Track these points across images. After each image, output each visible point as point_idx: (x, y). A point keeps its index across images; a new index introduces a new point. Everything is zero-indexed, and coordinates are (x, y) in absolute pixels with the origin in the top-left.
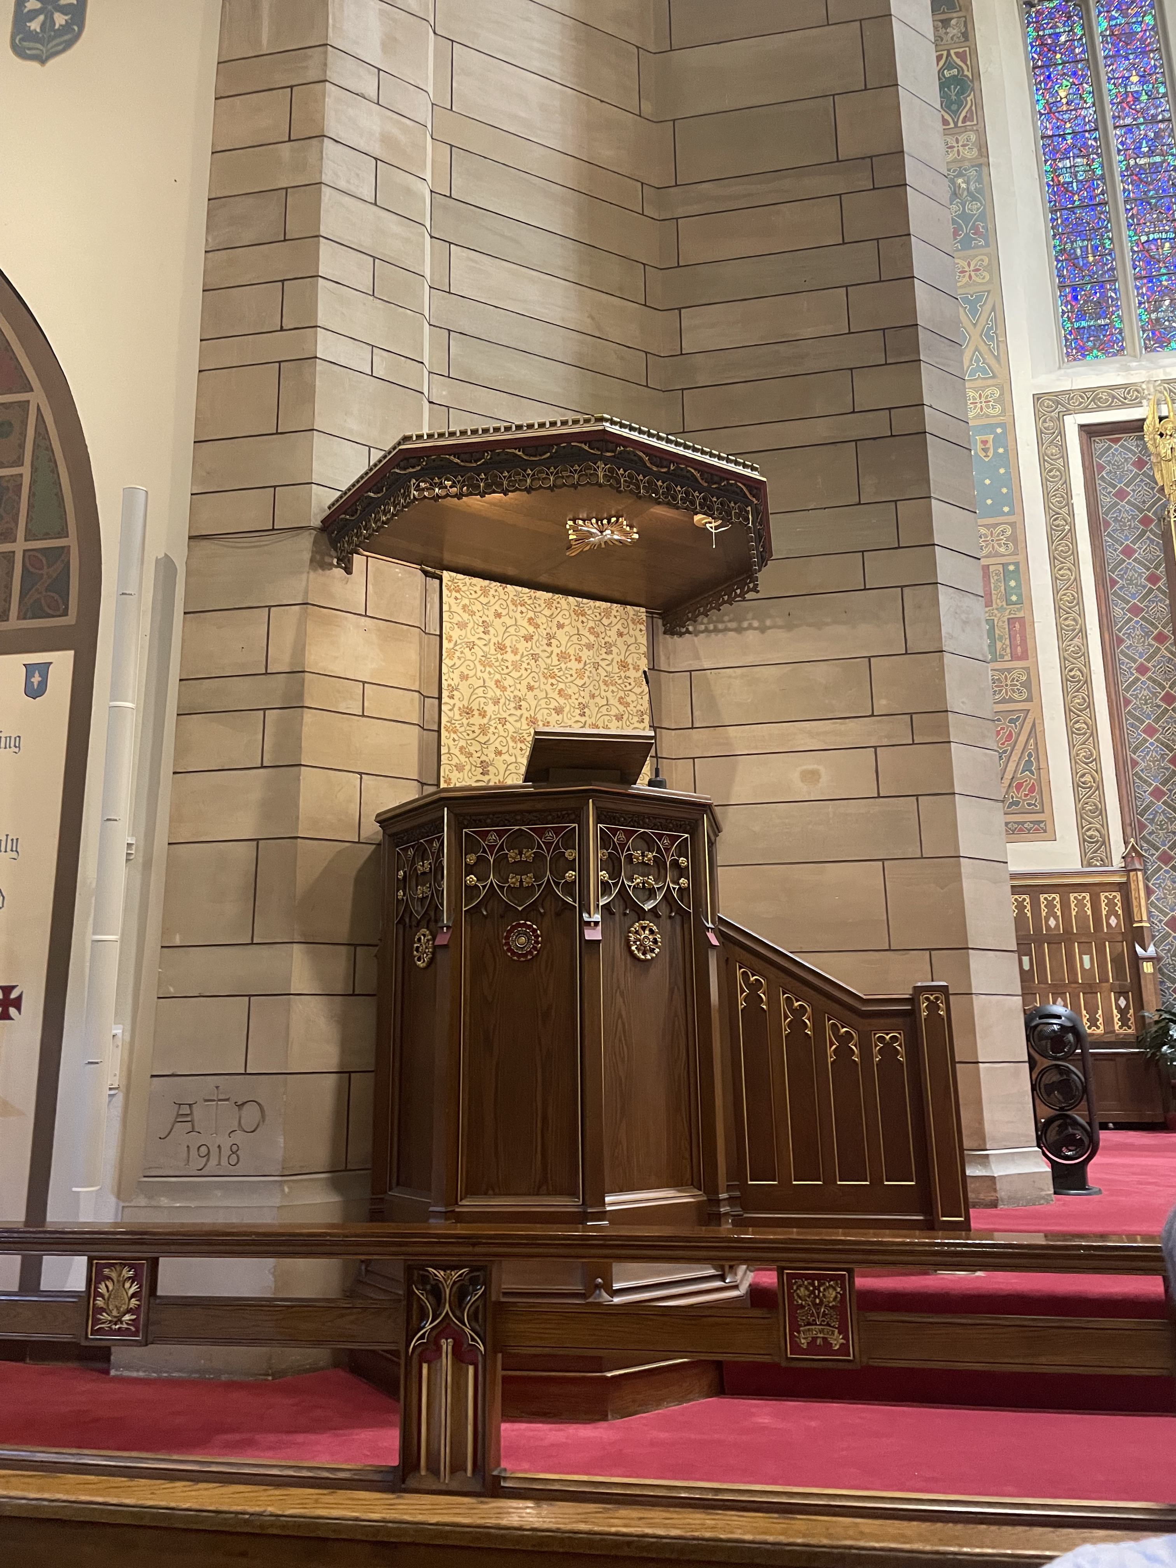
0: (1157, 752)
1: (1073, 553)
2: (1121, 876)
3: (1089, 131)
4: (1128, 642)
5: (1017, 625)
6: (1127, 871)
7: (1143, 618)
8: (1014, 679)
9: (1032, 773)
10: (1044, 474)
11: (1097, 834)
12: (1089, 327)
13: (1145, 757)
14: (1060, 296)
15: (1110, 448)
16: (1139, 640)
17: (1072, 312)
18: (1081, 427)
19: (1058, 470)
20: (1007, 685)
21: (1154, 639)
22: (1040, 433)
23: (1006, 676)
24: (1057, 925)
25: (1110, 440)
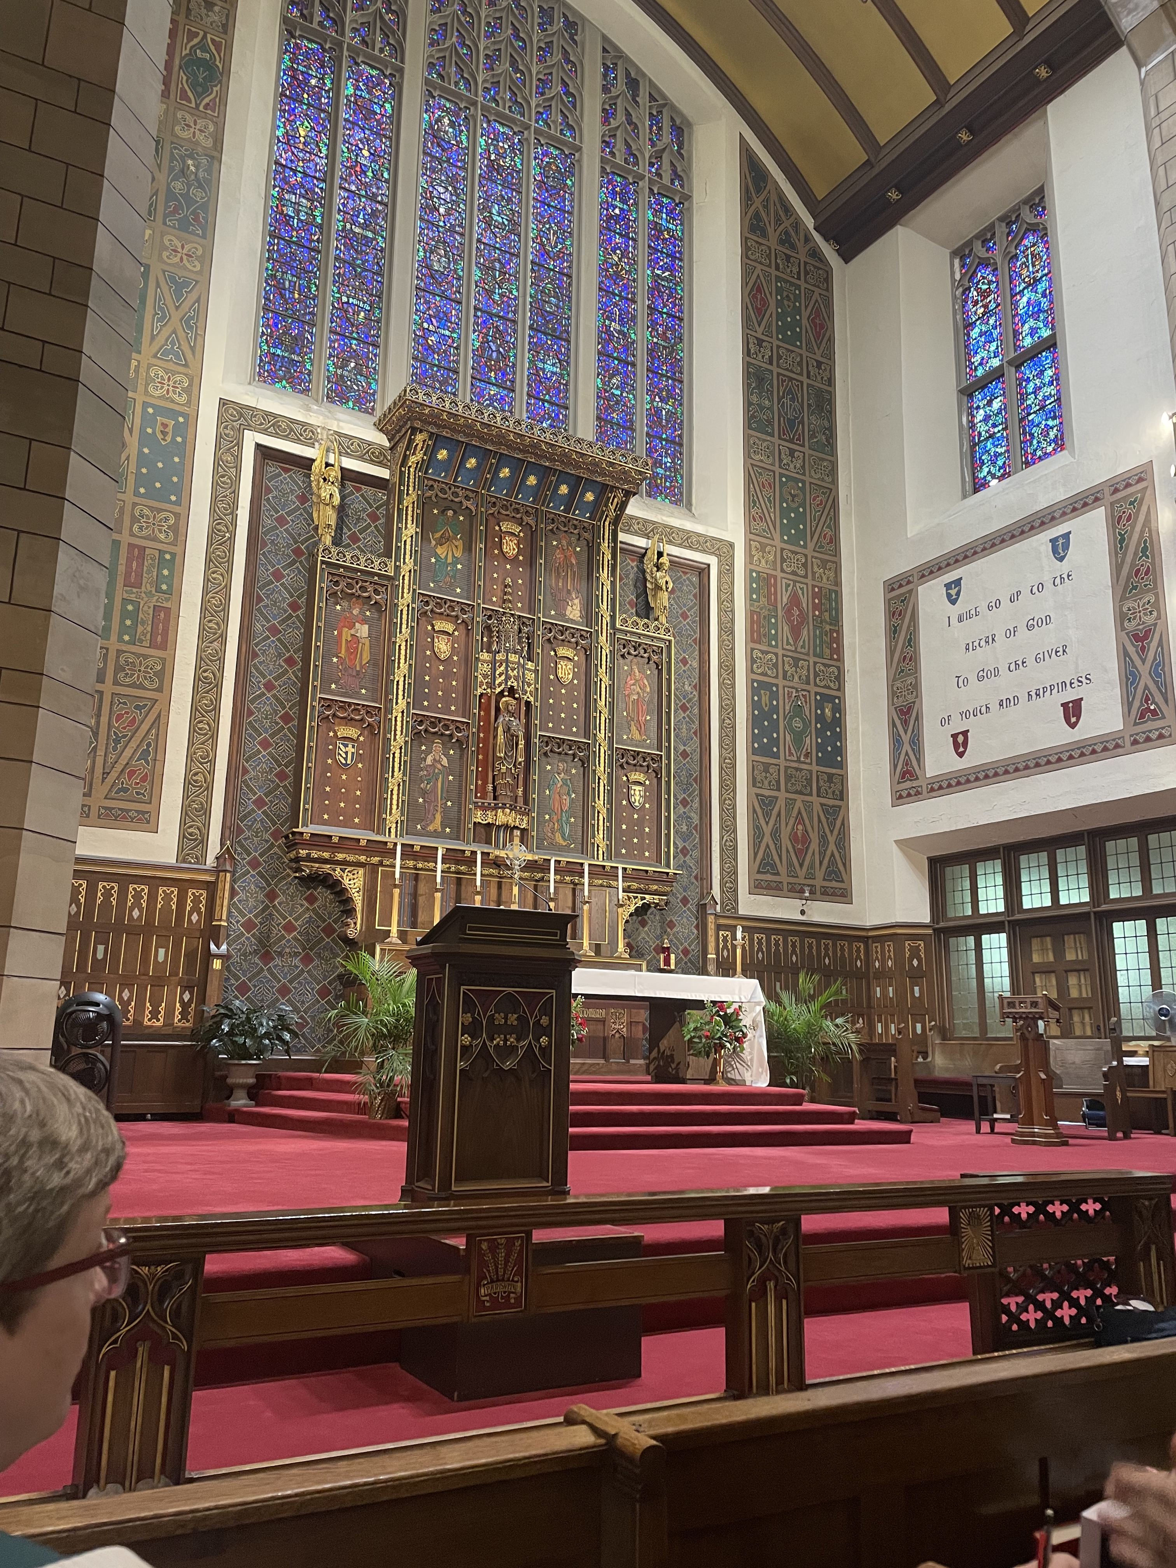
0: (267, 764)
1: (228, 561)
2: (211, 876)
3: (318, 179)
4: (262, 658)
5: (162, 615)
6: (218, 871)
7: (279, 640)
8: (148, 666)
9: (147, 763)
10: (216, 478)
11: (198, 832)
12: (284, 357)
13: (255, 767)
14: (263, 317)
15: (280, 475)
16: (271, 659)
17: (271, 337)
18: (258, 446)
19: (230, 478)
20: (140, 671)
21: (285, 661)
22: (219, 437)
23: (141, 661)
24: (140, 916)
25: (281, 467)
